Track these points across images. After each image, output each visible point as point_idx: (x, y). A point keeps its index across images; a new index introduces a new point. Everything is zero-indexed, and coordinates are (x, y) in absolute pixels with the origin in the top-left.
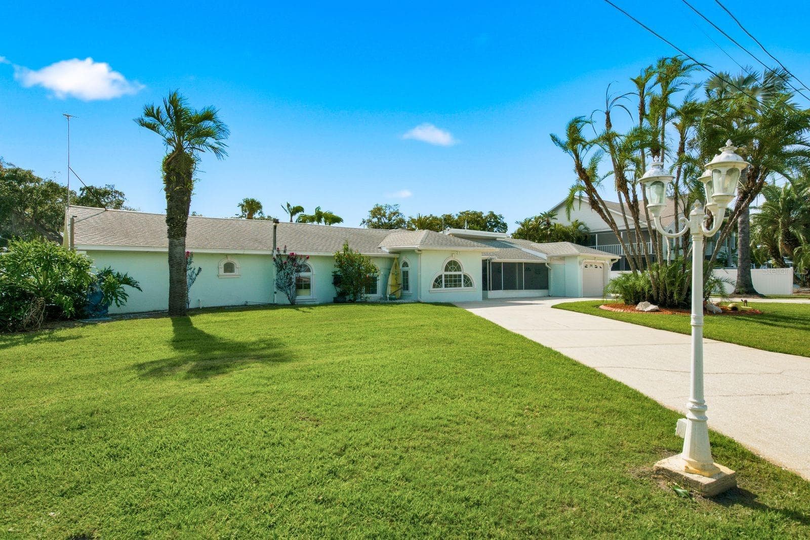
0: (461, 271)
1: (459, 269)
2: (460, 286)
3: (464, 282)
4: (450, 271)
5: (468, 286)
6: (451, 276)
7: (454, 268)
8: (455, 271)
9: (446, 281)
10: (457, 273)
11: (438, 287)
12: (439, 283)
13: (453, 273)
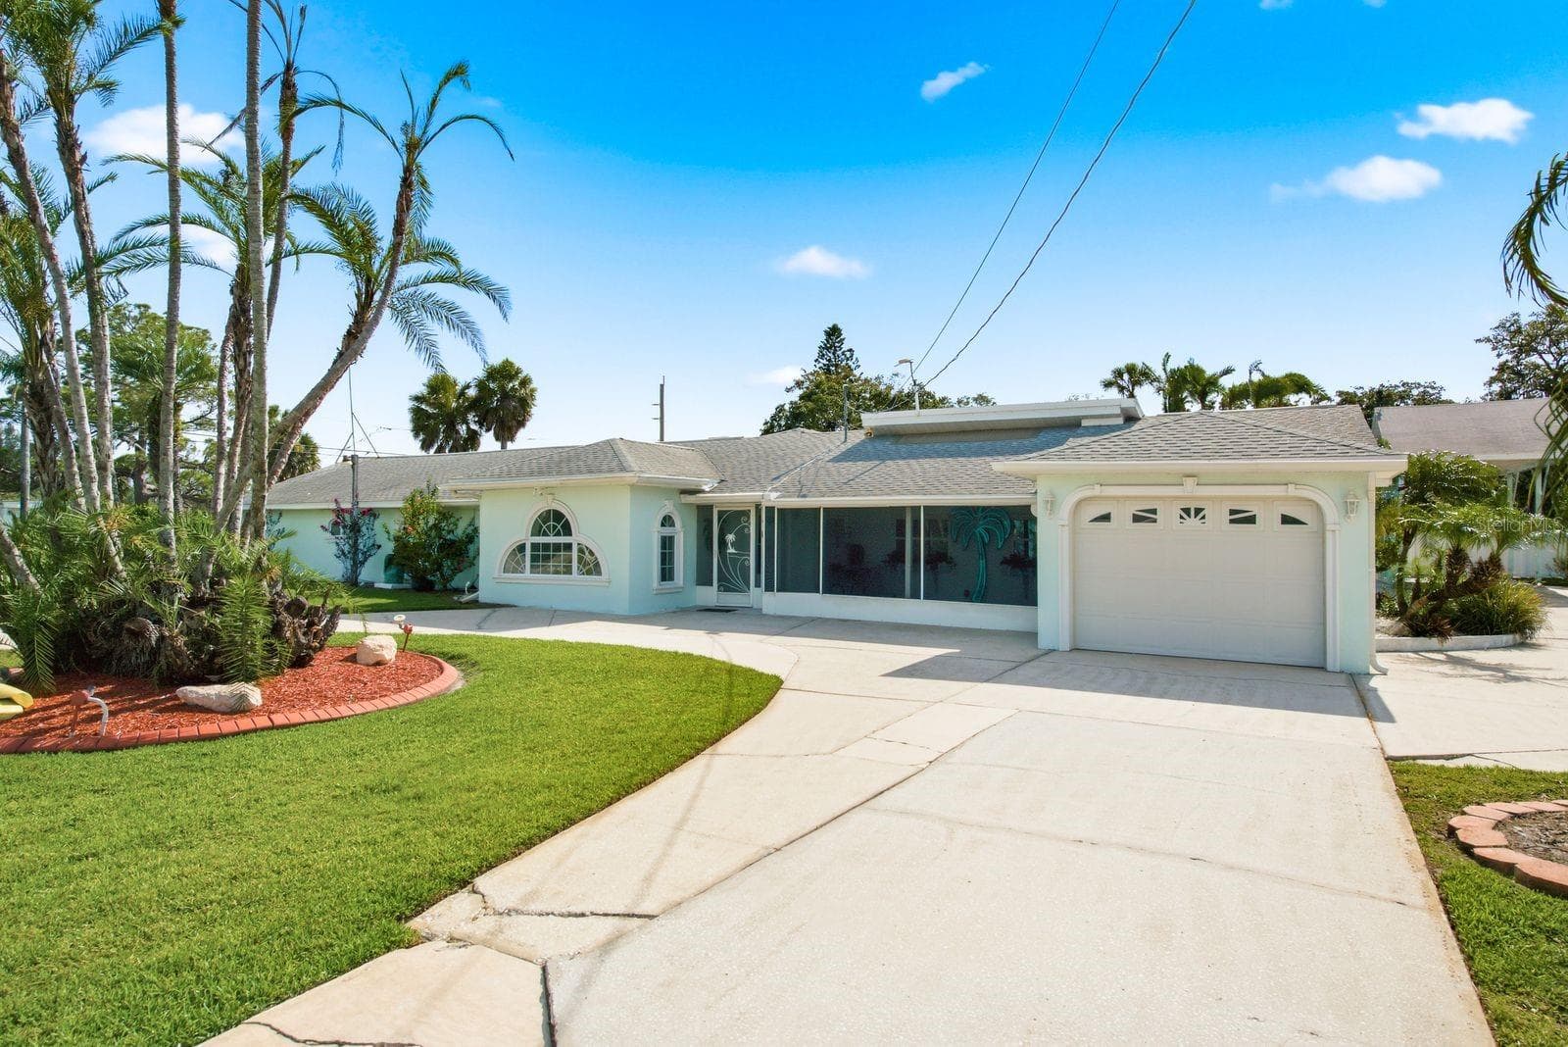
0: (571, 535)
1: (567, 530)
2: (568, 571)
3: (579, 562)
4: (545, 534)
5: (589, 573)
6: (546, 546)
7: (555, 527)
8: (558, 534)
9: (534, 559)
10: (563, 540)
11: (515, 571)
12: (518, 563)
13: (551, 539)
